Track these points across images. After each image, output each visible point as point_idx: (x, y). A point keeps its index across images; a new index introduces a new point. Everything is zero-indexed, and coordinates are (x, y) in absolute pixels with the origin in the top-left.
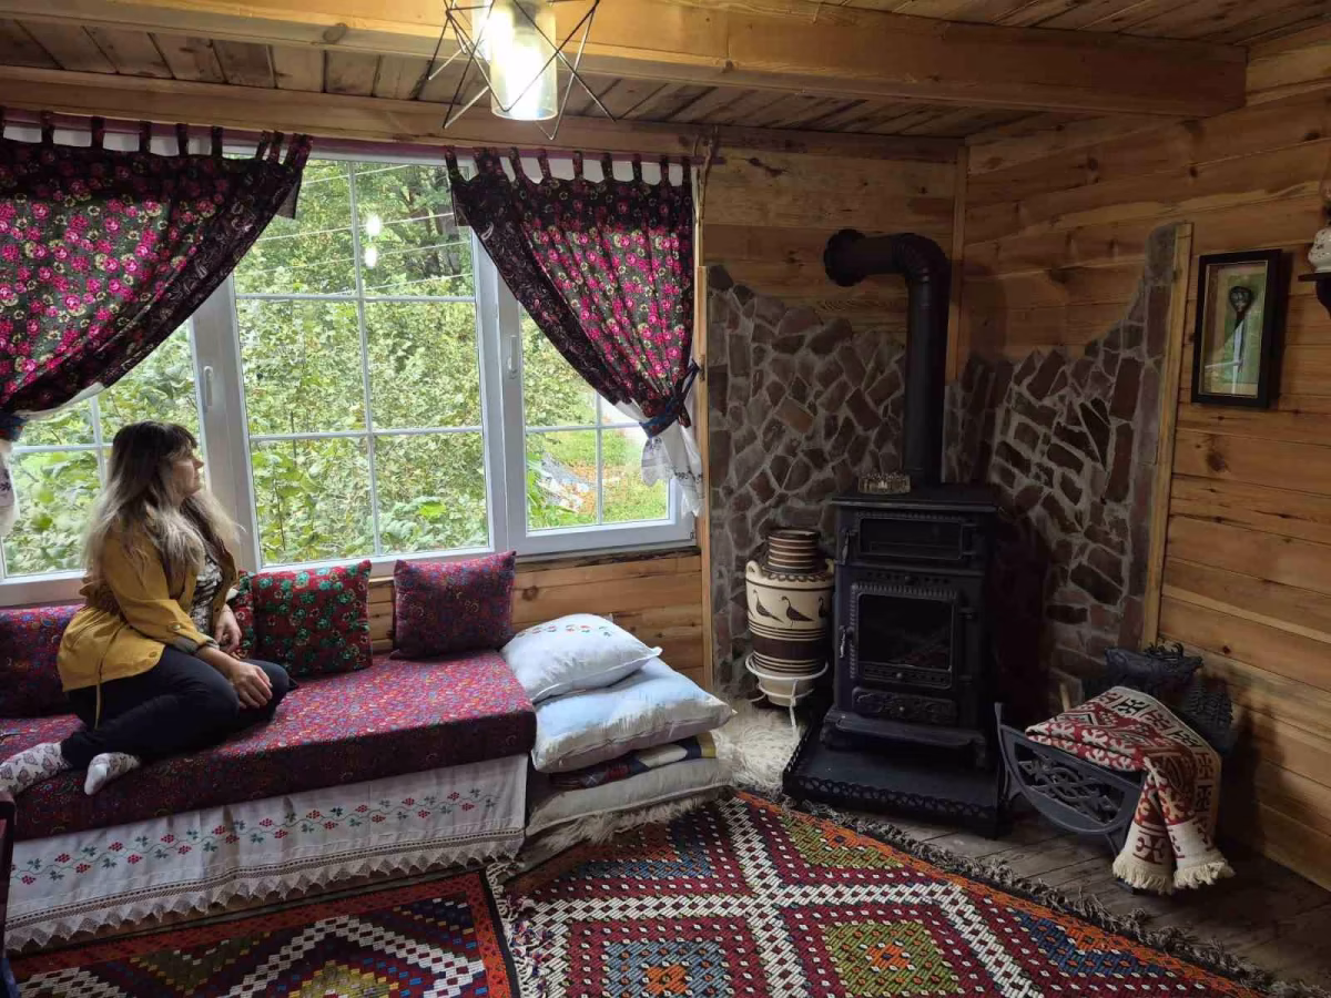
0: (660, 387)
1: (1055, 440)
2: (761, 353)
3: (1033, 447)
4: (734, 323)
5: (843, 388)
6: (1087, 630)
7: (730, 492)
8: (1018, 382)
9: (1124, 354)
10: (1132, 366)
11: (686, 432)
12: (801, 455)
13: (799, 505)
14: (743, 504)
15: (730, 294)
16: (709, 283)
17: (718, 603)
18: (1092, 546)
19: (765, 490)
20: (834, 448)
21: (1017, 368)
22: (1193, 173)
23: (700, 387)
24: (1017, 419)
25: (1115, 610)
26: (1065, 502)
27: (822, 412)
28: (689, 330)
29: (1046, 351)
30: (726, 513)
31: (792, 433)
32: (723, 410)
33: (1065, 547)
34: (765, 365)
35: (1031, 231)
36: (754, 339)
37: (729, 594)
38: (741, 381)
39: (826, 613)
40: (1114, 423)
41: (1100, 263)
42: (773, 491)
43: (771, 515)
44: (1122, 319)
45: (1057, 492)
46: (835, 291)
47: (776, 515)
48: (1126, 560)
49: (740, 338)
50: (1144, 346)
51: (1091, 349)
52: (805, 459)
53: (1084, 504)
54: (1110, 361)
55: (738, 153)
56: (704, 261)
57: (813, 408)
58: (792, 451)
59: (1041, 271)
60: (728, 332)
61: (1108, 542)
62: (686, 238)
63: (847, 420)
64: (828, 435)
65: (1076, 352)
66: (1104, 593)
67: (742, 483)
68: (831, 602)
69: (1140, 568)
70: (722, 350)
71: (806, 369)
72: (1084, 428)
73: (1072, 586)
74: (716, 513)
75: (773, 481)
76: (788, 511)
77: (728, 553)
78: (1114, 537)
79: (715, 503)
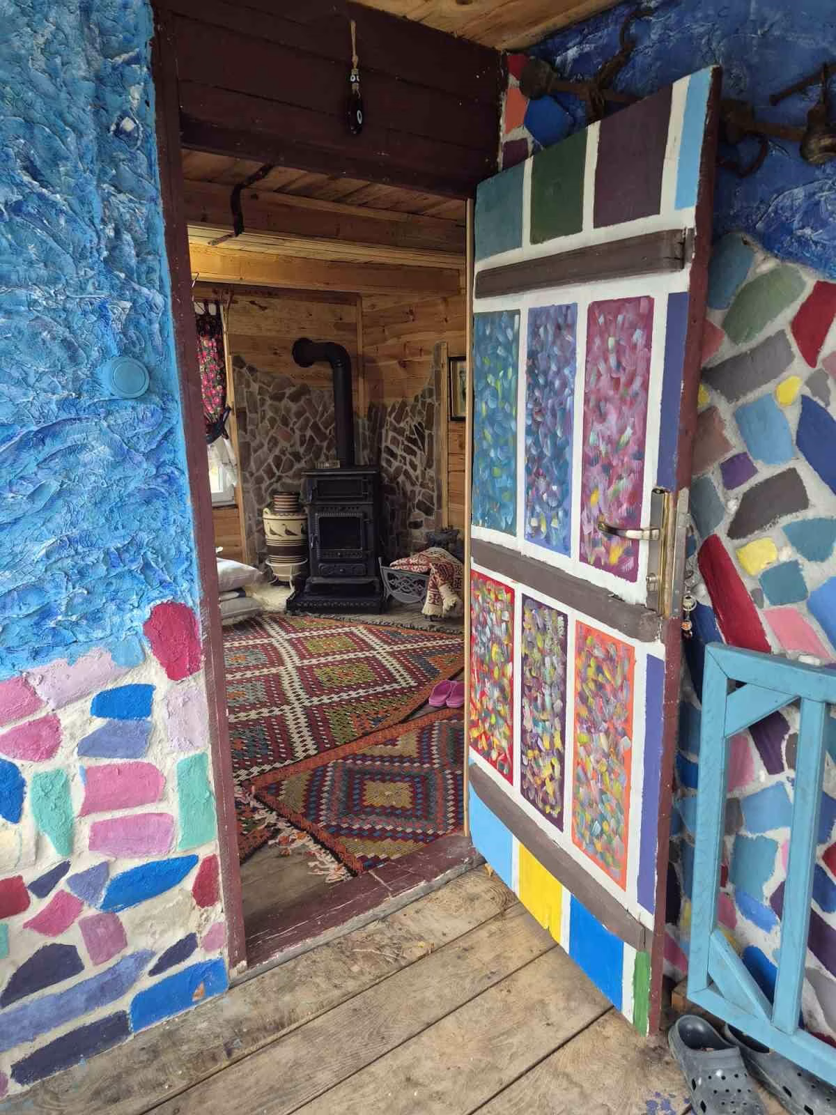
0: (212, 418)
1: (406, 443)
2: (263, 401)
3: (398, 447)
4: (248, 386)
5: (307, 420)
6: (424, 530)
7: (252, 475)
8: (390, 416)
9: (428, 400)
10: (431, 406)
11: (227, 442)
12: (288, 455)
13: (289, 481)
14: (259, 480)
15: (244, 370)
16: (234, 364)
17: (249, 533)
18: (423, 490)
19: (271, 474)
20: (305, 451)
21: (389, 409)
22: (446, 321)
23: (232, 419)
24: (391, 434)
25: (432, 518)
26: (411, 471)
27: (298, 433)
28: (224, 388)
29: (400, 400)
30: (250, 485)
31: (283, 444)
32: (245, 431)
33: (413, 492)
34: (266, 407)
35: (390, 342)
36: (259, 394)
37: (254, 529)
38: (254, 415)
39: (304, 532)
40: (427, 432)
41: (417, 359)
42: (274, 474)
43: (274, 486)
44: (426, 386)
45: (408, 467)
46: (298, 370)
47: (278, 486)
48: (435, 495)
49: (251, 394)
50: (434, 397)
51: (416, 399)
52: (291, 457)
53: (419, 472)
54: (423, 404)
55: (244, 298)
56: (230, 353)
57: (292, 429)
58: (283, 452)
59: (395, 362)
60: (245, 390)
61: (428, 488)
62: (220, 342)
63: (311, 437)
64: (302, 444)
65: (411, 400)
66: (428, 511)
67: (258, 470)
68: (307, 526)
69: (440, 497)
70: (243, 399)
71: (288, 410)
72: (416, 436)
73: (417, 511)
74: (245, 485)
75: (274, 468)
76: (283, 485)
77: (253, 507)
78: (430, 485)
79: (245, 480)
